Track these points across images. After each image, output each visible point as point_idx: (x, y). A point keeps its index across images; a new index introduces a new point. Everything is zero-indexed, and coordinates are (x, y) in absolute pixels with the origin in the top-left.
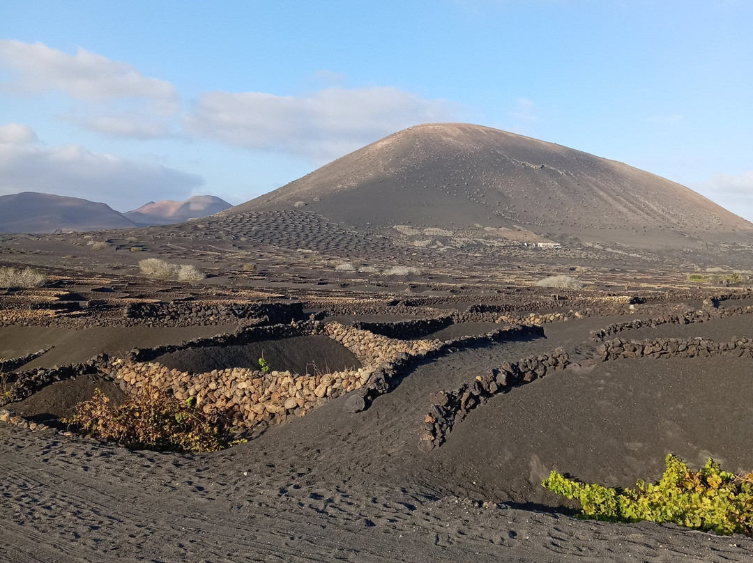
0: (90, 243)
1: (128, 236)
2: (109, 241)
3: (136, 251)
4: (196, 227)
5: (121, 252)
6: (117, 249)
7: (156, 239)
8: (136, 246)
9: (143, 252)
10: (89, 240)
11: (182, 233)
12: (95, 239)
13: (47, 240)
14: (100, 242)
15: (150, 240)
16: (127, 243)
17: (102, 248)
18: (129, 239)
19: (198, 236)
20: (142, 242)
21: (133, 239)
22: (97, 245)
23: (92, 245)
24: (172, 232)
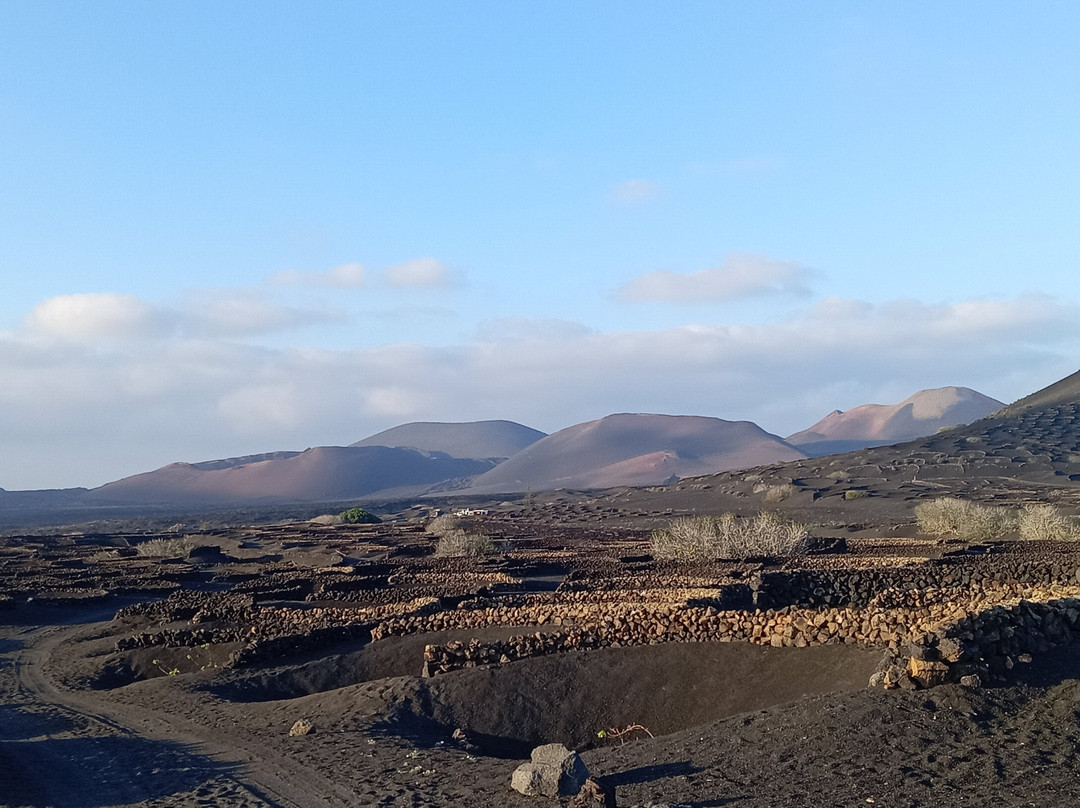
0: (759, 489)
1: (830, 470)
2: (796, 482)
3: (855, 498)
4: (963, 441)
5: (826, 501)
6: (816, 496)
7: (886, 472)
8: (851, 489)
9: (871, 500)
10: (757, 483)
11: (937, 456)
12: (768, 481)
13: (678, 489)
14: (780, 485)
15: (876, 475)
16: (832, 483)
17: (784, 497)
18: (834, 475)
19: (972, 461)
20: (861, 481)
21: (842, 475)
22: (775, 491)
23: (764, 493)
24: (915, 456)
